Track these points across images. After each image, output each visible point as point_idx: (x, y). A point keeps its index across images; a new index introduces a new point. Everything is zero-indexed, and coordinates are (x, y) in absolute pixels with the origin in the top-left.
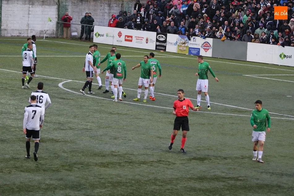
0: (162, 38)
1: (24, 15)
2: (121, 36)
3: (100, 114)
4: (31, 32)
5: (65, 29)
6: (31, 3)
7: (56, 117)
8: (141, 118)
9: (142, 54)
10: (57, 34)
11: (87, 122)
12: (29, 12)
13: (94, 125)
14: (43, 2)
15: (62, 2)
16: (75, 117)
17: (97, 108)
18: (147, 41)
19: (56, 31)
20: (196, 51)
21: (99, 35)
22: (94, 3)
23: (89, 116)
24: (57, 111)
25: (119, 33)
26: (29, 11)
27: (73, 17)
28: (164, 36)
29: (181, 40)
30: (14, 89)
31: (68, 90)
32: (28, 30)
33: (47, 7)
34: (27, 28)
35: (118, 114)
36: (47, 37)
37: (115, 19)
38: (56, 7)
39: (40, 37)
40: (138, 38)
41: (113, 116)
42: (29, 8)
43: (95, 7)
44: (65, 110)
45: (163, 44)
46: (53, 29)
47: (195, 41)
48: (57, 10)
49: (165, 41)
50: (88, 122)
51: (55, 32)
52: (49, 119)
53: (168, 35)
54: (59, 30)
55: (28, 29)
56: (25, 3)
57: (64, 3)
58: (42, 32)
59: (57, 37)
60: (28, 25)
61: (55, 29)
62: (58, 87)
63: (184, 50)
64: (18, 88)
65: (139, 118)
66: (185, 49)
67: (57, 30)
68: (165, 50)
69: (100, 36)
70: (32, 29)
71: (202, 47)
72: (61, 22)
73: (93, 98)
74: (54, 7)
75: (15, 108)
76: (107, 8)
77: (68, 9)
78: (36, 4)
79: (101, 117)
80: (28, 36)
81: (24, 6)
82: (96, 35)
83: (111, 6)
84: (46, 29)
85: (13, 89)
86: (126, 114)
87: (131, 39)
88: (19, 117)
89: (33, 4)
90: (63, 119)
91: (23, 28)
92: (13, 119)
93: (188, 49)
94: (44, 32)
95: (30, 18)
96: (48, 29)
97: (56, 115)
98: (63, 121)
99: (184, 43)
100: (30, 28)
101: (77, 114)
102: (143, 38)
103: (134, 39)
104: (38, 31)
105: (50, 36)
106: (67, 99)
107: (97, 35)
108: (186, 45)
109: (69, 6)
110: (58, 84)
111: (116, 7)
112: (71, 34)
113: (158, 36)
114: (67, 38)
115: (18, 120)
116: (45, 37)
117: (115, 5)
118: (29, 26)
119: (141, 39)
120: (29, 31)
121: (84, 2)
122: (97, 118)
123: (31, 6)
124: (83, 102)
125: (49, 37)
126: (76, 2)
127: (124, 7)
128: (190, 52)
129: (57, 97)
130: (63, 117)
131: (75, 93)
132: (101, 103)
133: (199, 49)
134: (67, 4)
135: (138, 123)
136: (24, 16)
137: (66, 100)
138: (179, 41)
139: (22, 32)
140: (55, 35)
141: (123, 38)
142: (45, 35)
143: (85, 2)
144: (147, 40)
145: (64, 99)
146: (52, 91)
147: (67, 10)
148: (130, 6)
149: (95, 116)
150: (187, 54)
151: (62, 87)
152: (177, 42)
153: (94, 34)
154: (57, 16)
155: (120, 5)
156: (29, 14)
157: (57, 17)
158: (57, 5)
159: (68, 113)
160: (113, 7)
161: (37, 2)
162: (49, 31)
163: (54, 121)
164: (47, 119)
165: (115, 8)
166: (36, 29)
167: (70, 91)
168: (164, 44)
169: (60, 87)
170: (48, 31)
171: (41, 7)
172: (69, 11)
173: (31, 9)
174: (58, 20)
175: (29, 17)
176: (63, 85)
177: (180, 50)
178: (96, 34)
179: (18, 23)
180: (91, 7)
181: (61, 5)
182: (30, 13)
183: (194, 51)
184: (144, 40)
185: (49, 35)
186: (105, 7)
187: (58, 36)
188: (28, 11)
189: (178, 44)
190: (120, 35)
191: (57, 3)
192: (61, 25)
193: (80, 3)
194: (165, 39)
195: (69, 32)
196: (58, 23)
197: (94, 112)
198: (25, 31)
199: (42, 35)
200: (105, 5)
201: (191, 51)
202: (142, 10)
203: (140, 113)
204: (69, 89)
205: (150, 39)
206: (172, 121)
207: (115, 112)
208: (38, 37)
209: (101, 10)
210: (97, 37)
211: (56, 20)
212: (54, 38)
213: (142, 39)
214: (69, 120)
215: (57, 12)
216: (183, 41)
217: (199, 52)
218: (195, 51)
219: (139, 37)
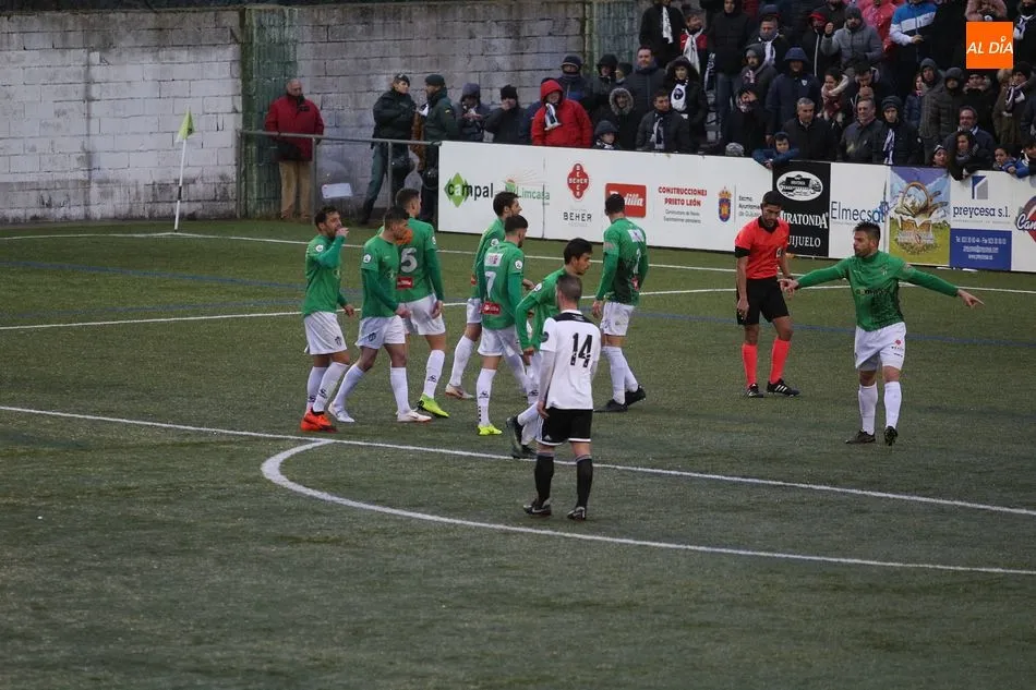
0: (805, 190)
1: (65, 106)
2: (585, 186)
3: (487, 612)
4: (105, 195)
5: (286, 170)
6: (96, 40)
7: (255, 641)
8: (708, 624)
9: (705, 279)
10: (242, 197)
11: (420, 661)
12: (87, 90)
13: (461, 675)
14: (161, 29)
15: (261, 27)
16: (357, 634)
17: (470, 581)
18: (725, 211)
19: (239, 183)
20: (994, 245)
21: (467, 189)
22: (433, 21)
23: (430, 624)
24: (260, 607)
25: (572, 175)
26: (89, 82)
27: (323, 102)
28: (814, 179)
29: (905, 193)
30: (26, 502)
31: (316, 493)
32: (86, 184)
33: (183, 55)
34: (81, 175)
35: (587, 604)
36: (189, 219)
37: (560, 100)
38: (230, 53)
39: (151, 217)
40: (674, 195)
41: (562, 618)
42: (88, 65)
43: (443, 42)
44: (304, 599)
45: (811, 220)
46: (219, 170)
47: (984, 195)
48: (236, 66)
49: (822, 205)
50: (430, 660)
51: (232, 187)
52: (218, 654)
53: (837, 169)
54: (255, 177)
55: (89, 182)
56: (65, 39)
57: (274, 33)
58: (161, 188)
59: (246, 216)
60: (88, 158)
61: (231, 172)
62: (260, 479)
63: (928, 247)
64: (46, 497)
65: (701, 625)
66: (929, 237)
67: (243, 175)
68: (824, 250)
69: (471, 198)
70: (111, 175)
71: (1019, 223)
72: (260, 132)
73: (448, 531)
74: (221, 52)
75: (36, 606)
76: (501, 43)
77: (294, 63)
78: (123, 44)
79: (494, 629)
80: (87, 218)
81: (57, 57)
82: (450, 193)
83: (525, 32)
84: (181, 174)
85: (24, 506)
86: (629, 606)
87: (639, 202)
88: (55, 655)
89: (106, 46)
90: (291, 649)
91: (61, 176)
92: (22, 665)
93: (943, 241)
94: (176, 190)
95: (94, 123)
96: (194, 172)
97: (255, 630)
98: (292, 663)
99: (925, 210)
100: (96, 175)
101: (369, 621)
102: (702, 193)
103: (654, 201)
104: (141, 188)
105: (207, 213)
106: (310, 541)
107: (458, 191)
108: (936, 217)
109: (299, 47)
110: (259, 465)
111: (550, 34)
112: (319, 193)
113: (783, 178)
114: (297, 214)
115: (54, 667)
116: (182, 217)
117: (544, 26)
118: (95, 165)
119: (692, 197)
120: (95, 190)
121: (378, 22)
122: (473, 632)
123: (95, 56)
124: (398, 552)
125: (205, 219)
126: (333, 21)
127: (594, 36)
128: (958, 255)
129: (257, 536)
130: (291, 639)
131: (354, 509)
132: (491, 553)
133: (1007, 235)
134: (289, 34)
135: (695, 651)
136: (64, 113)
137: (302, 547)
138: (894, 197)
139: (58, 198)
140: (233, 206)
141: (595, 198)
142: (178, 208)
143: (385, 19)
144: (725, 202)
145: (297, 541)
146: (226, 505)
147: (288, 65)
148: (627, 27)
149: (461, 626)
150: (944, 264)
151: (283, 478)
152: (885, 203)
153: (442, 184)
154: (240, 98)
155: (574, 27)
156: (89, 99)
157: (240, 108)
158: (237, 41)
159: (318, 619)
160: (534, 41)
161: (129, 31)
162: (199, 183)
163: (246, 664)
164: (207, 655)
165: (548, 44)
166: (130, 175)
167: (324, 496)
168: (820, 221)
169: (269, 481)
170: (194, 181)
171: (148, 59)
172: (299, 73)
173: (98, 72)
174: (246, 121)
175: (89, 118)
176: (285, 467)
177: (902, 245)
178: (450, 186)
179: (33, 149)
180: (417, 46)
181: (256, 40)
182: (95, 91)
183: (977, 249)
184: (711, 204)
185: (199, 205)
186: (495, 42)
187: (252, 206)
188: (81, 87)
189: (892, 213)
190: (578, 182)
191: (233, 35)
192: (260, 148)
193: (360, 28)
194: (818, 194)
195: (307, 185)
196: (244, 139)
197: (460, 601)
198: (72, 192)
199: (162, 209)
200: (490, 32)
201: (966, 249)
202: (688, 44)
203: (704, 597)
204: (319, 489)
205: (742, 198)
206: (875, 630)
207: (567, 595)
208: (142, 218)
209: (470, 56)
210: (457, 205)
211: (233, 123)
212: (229, 217)
213: (698, 198)
214: (324, 653)
215: (240, 82)
216: (918, 197)
217: (1006, 250)
218: (983, 249)
219: (679, 191)
